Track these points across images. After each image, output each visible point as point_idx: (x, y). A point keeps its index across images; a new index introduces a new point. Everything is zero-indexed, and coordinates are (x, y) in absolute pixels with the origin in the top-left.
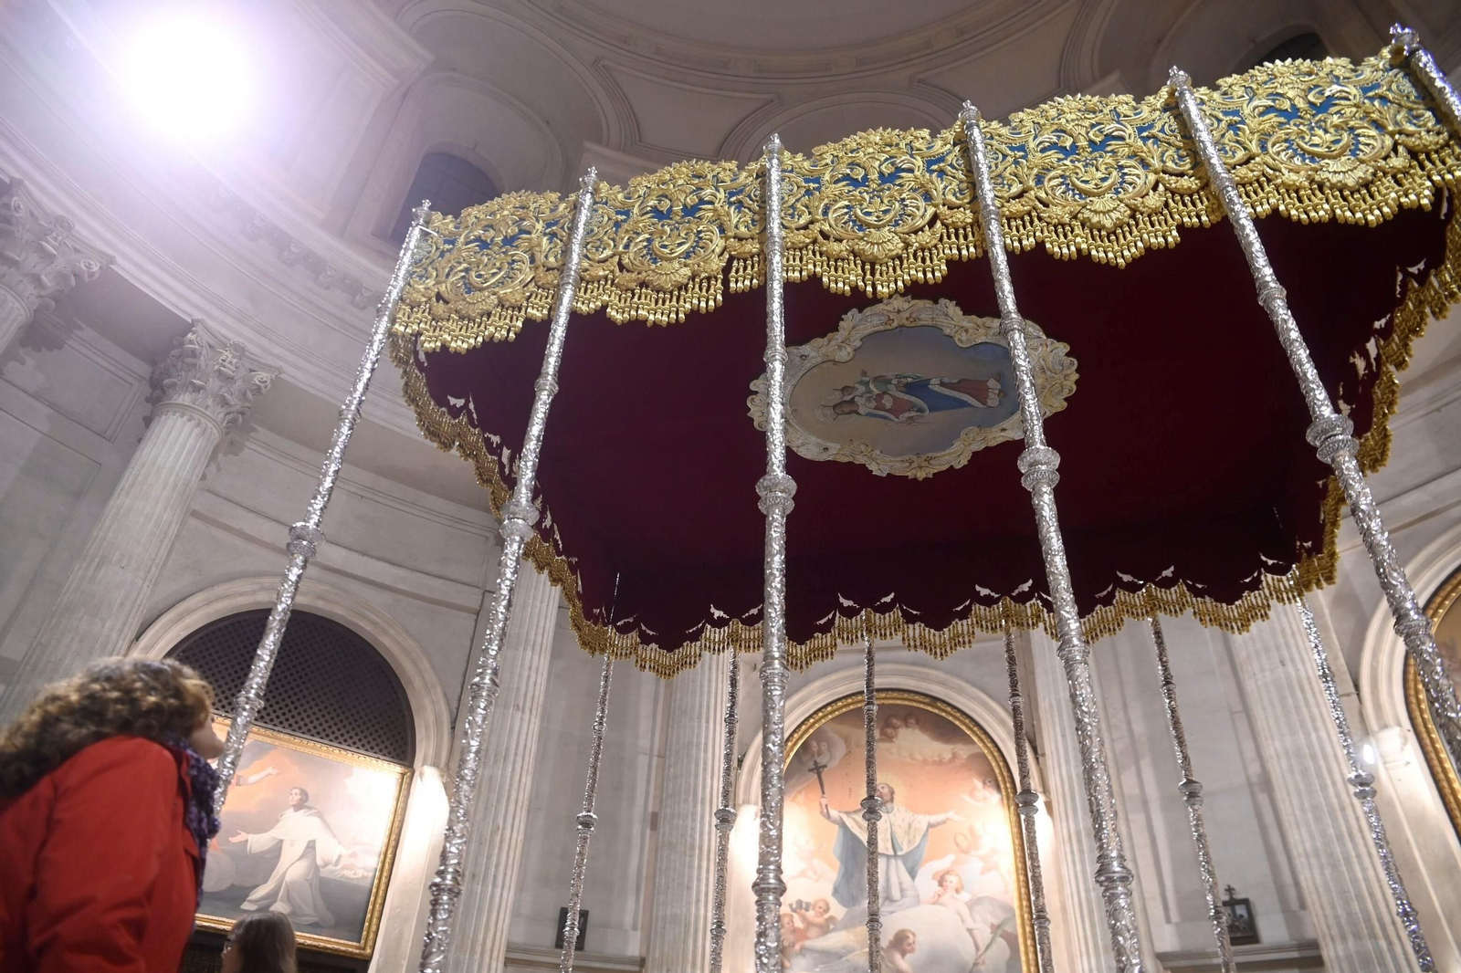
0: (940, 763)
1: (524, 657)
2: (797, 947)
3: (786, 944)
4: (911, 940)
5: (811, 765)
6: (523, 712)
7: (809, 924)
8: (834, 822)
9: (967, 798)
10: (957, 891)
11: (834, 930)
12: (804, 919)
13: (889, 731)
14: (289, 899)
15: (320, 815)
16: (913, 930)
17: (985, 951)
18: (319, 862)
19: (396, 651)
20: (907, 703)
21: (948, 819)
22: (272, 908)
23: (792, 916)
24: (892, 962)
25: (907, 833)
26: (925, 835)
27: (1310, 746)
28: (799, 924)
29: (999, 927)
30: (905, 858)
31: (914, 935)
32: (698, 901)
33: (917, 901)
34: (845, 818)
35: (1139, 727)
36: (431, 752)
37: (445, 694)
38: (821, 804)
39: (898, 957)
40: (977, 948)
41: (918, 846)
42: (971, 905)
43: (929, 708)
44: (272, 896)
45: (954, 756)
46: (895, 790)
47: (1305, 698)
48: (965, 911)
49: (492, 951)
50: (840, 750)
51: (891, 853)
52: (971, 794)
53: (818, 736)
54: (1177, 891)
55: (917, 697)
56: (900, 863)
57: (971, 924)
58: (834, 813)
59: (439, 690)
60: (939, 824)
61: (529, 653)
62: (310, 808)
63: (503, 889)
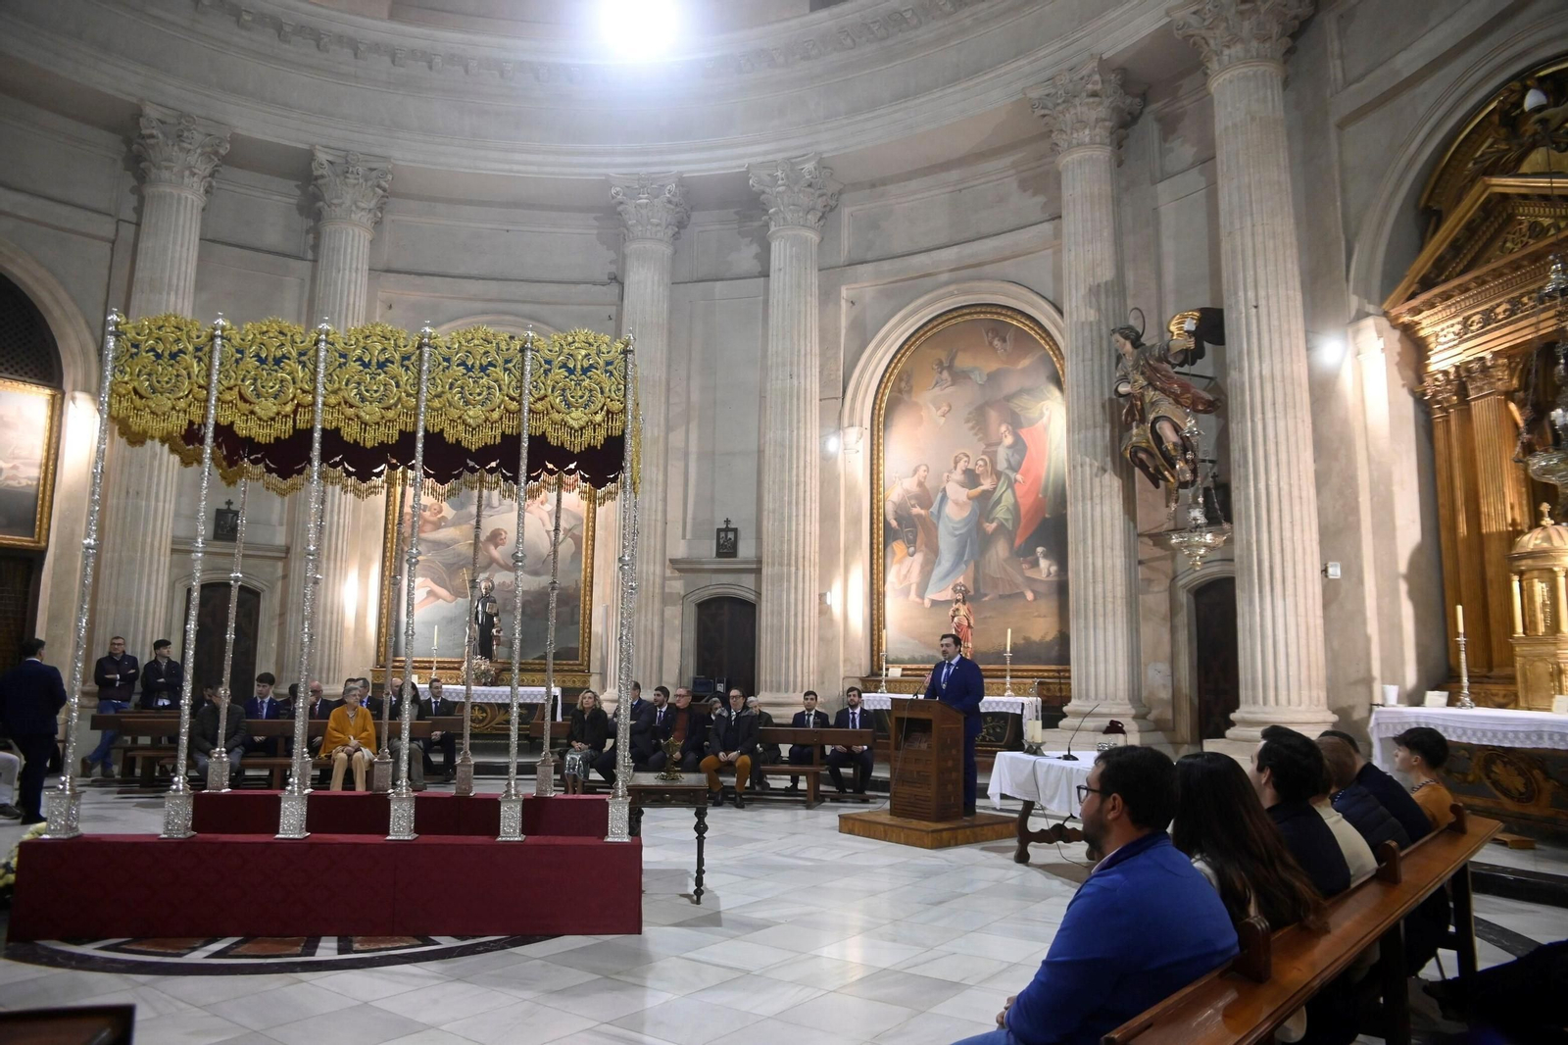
1: (168, 301)
4: (502, 537)
7: (425, 521)
10: (542, 503)
11: (445, 526)
12: (422, 517)
16: (505, 529)
19: (30, 282)
24: (487, 551)
27: (791, 441)
29: (570, 530)
31: (506, 533)
32: (332, 511)
33: (511, 508)
35: (695, 397)
36: (80, 377)
37: (87, 323)
39: (492, 548)
40: (552, 545)
42: (551, 514)
47: (798, 404)
48: (546, 518)
49: (159, 549)
54: (694, 519)
57: (549, 528)
59: (82, 322)
61: (172, 297)
63: (164, 502)
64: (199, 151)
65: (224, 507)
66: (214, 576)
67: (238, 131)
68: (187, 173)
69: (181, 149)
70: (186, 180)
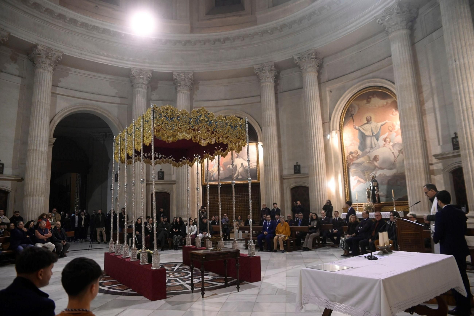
0: (383, 106)
2: (351, 163)
3: (349, 163)
4: (378, 158)
5: (350, 115)
6: (270, 126)
7: (354, 157)
8: (357, 129)
9: (391, 115)
10: (389, 143)
11: (360, 158)
12: (352, 156)
13: (369, 100)
14: (241, 175)
15: (242, 158)
16: (378, 155)
17: (397, 158)
18: (245, 167)
20: (372, 90)
21: (386, 123)
22: (239, 178)
23: (349, 156)
24: (374, 164)
25: (375, 129)
26: (380, 128)
28: (351, 158)
29: (401, 150)
30: (375, 136)
31: (379, 156)
33: (379, 147)
34: (359, 128)
35: (434, 84)
38: (353, 125)
39: (375, 162)
40: (395, 157)
41: (378, 132)
42: (393, 146)
43: (379, 90)
44: (238, 175)
45: (387, 103)
46: (372, 117)
48: (391, 147)
50: (357, 109)
51: (372, 135)
52: (392, 114)
53: (351, 106)
54: (442, 136)
56: (374, 138)
57: (393, 151)
58: (357, 127)
60: (384, 124)
61: (268, 112)
62: (240, 157)
63: (274, 166)
64: (268, 71)
65: (296, 164)
66: (297, 184)
67: (275, 62)
68: (266, 78)
69: (264, 73)
70: (267, 80)
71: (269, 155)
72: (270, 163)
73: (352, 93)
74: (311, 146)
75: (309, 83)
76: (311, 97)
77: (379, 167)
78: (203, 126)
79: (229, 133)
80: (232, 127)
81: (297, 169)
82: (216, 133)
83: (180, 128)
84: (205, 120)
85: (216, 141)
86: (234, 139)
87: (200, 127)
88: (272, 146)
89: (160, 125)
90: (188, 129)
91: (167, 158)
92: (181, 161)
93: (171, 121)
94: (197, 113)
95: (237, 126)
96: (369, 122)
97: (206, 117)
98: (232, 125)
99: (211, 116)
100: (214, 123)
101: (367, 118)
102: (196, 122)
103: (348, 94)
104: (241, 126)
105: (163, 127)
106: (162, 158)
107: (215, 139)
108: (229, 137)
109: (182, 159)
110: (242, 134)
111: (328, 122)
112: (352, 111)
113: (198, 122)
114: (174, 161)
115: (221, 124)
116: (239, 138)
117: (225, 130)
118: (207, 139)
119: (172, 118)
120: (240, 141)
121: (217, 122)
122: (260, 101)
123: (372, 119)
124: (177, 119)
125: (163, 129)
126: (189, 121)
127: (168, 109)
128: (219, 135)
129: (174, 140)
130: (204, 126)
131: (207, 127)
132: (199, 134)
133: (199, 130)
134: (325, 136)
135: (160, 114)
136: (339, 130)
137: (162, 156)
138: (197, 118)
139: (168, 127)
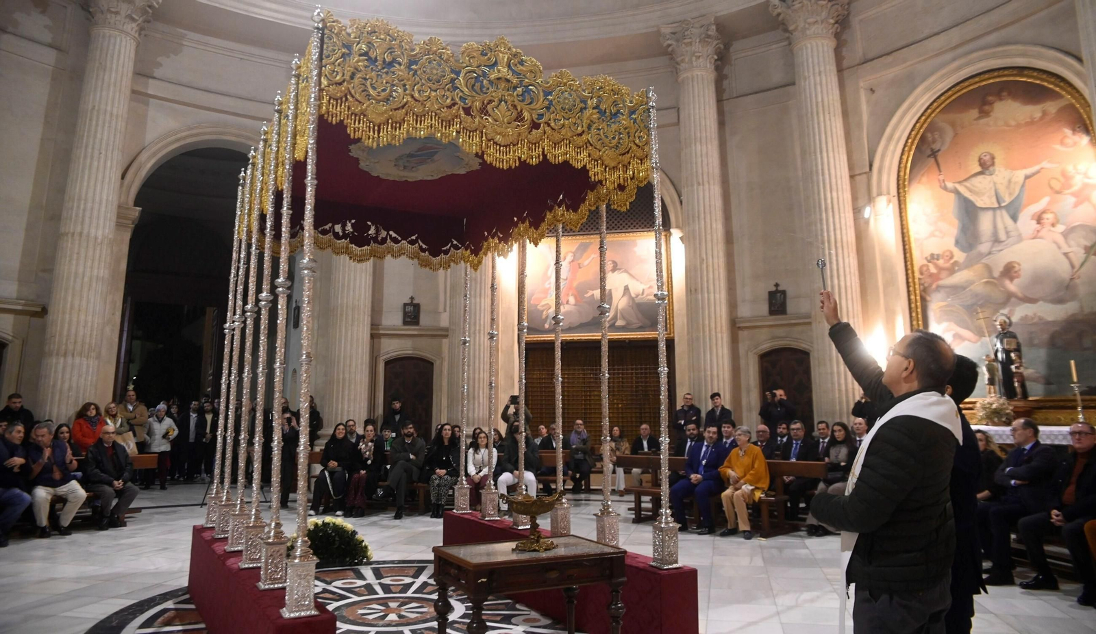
0: (1032, 123)
2: (934, 286)
3: (926, 285)
4: (1016, 269)
5: (929, 152)
6: (703, 185)
7: (940, 269)
8: (951, 191)
9: (1058, 147)
10: (1053, 225)
12: (936, 266)
13: (986, 108)
14: (623, 318)
16: (1017, 260)
17: (1078, 271)
18: (633, 295)
20: (998, 80)
21: (1042, 168)
22: (616, 324)
23: (928, 266)
24: (1004, 287)
25: (1008, 187)
26: (1023, 186)
28: (933, 270)
29: (1092, 247)
30: (1007, 207)
31: (1019, 264)
33: (1020, 239)
34: (958, 186)
38: (939, 180)
39: (1007, 283)
40: (1073, 266)
41: (1019, 195)
42: (1065, 235)
43: (1020, 79)
44: (615, 318)
45: (1044, 113)
46: (996, 155)
48: (1061, 240)
50: (949, 133)
51: (996, 205)
52: (1062, 143)
53: (932, 128)
55: (1006, 72)
56: (1004, 213)
57: (1066, 249)
58: (950, 185)
60: (1034, 174)
61: (698, 147)
62: (620, 269)
63: (714, 293)
64: (698, 40)
65: (774, 289)
66: (776, 343)
67: (719, 14)
68: (694, 58)
69: (686, 44)
70: (694, 64)
71: (701, 263)
72: (702, 284)
73: (935, 93)
74: (820, 237)
75: (813, 66)
76: (817, 103)
77: (1020, 295)
78: (501, 101)
79: (593, 131)
80: (602, 113)
81: (777, 302)
82: (547, 128)
83: (416, 100)
84: (508, 81)
85: (544, 156)
86: (609, 156)
87: (490, 102)
88: (709, 237)
89: (344, 81)
90: (445, 104)
91: (403, 242)
92: (446, 253)
93: (387, 73)
94: (481, 54)
95: (618, 112)
96: (987, 168)
97: (514, 72)
98: (603, 107)
99: (531, 71)
100: (542, 94)
101: (980, 160)
102: (478, 85)
103: (924, 93)
104: (633, 113)
105: (353, 92)
106: (389, 240)
107: (543, 149)
108: (591, 145)
109: (448, 247)
110: (637, 141)
111: (865, 173)
112: (934, 141)
113: (482, 86)
114: (423, 250)
115: (565, 98)
116: (628, 152)
117: (578, 122)
118: (514, 145)
119: (391, 64)
120: (629, 163)
121: (550, 93)
122: (676, 121)
123: (996, 160)
124: (409, 67)
125: (353, 97)
126: (452, 81)
127: (375, 32)
128: (557, 137)
129: (394, 137)
130: (506, 102)
131: (515, 107)
132: (485, 127)
133: (487, 113)
134: (857, 211)
135: (344, 46)
136: (896, 194)
137: (388, 233)
138: (480, 73)
139: (372, 92)
